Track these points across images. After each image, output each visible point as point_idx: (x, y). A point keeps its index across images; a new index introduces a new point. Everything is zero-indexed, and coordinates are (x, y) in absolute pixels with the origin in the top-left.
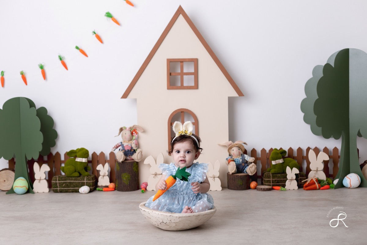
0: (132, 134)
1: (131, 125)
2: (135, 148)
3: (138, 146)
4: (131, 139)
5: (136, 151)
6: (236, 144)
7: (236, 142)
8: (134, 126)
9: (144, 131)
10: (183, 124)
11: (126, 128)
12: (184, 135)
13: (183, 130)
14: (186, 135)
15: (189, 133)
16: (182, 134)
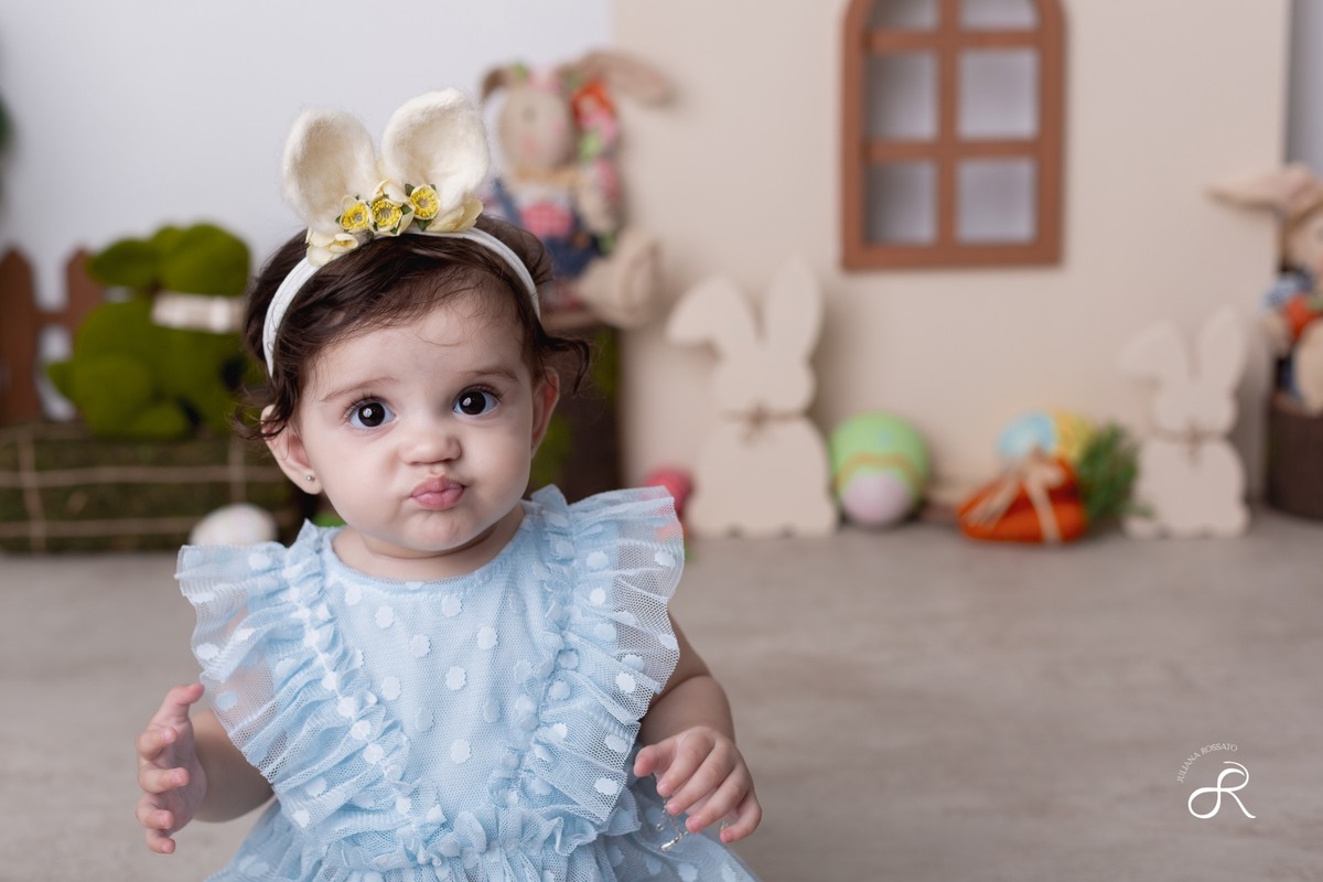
12: (398, 233)
13: (381, 189)
14: (420, 233)
15: (450, 212)
16: (381, 230)
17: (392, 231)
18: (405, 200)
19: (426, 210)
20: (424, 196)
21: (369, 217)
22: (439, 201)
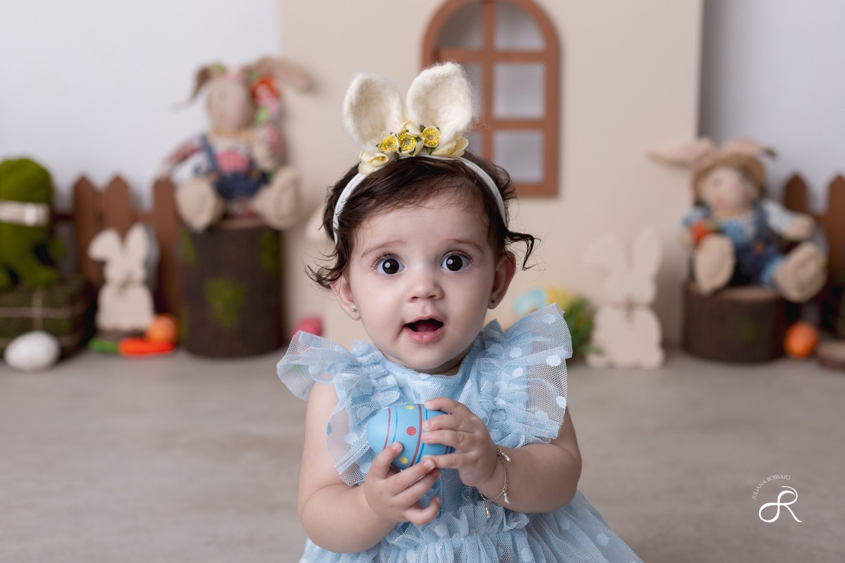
3: (281, 152)
5: (270, 176)
9: (311, 86)
12: (414, 155)
13: (405, 127)
14: (428, 156)
16: (403, 152)
17: (410, 153)
18: (419, 133)
19: (432, 142)
20: (431, 133)
21: (397, 144)
22: (440, 137)
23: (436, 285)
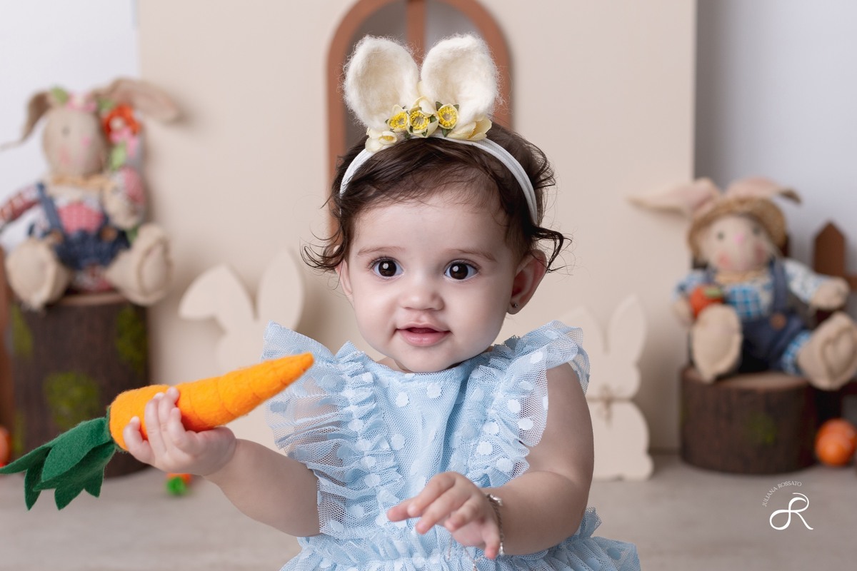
0: (106, 130)
1: (102, 80)
2: (122, 219)
3: (145, 206)
4: (100, 166)
5: (130, 237)
6: (742, 201)
7: (739, 189)
8: (116, 85)
9: (182, 118)
10: (419, 59)
11: (65, 98)
12: (426, 137)
13: (418, 103)
14: (443, 138)
15: (466, 125)
16: (415, 132)
17: (422, 134)
18: (433, 112)
19: (448, 122)
20: (448, 112)
21: (408, 123)
22: (458, 117)
23: (435, 296)
